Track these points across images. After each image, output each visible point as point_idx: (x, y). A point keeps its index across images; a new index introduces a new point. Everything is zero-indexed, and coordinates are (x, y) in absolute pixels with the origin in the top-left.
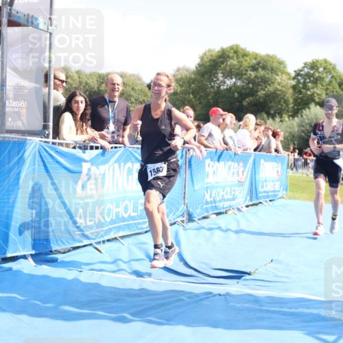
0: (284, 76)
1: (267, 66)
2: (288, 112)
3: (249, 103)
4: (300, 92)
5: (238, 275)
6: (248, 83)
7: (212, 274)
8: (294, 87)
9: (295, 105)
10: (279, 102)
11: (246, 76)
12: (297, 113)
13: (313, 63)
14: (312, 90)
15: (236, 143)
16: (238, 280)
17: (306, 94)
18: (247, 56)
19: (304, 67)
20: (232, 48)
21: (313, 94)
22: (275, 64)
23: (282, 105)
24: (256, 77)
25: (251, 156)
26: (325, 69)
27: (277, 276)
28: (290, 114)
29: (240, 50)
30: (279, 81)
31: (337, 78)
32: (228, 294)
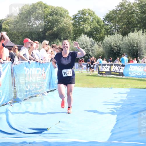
0: (68, 18)
1: (58, 13)
2: (71, 38)
3: (49, 34)
4: (77, 27)
5: (40, 131)
6: (48, 23)
7: (26, 132)
8: (73, 24)
9: (74, 34)
10: (66, 33)
11: (47, 19)
12: (76, 38)
13: (83, 10)
14: (83, 26)
15: (40, 57)
16: (40, 134)
17: (80, 28)
18: (47, 8)
19: (78, 13)
20: (38, 3)
21: (83, 28)
22: (63, 12)
23: (67, 34)
24: (52, 19)
25: (49, 64)
26: (89, 14)
27: (62, 130)
28: (72, 39)
29: (43, 5)
30: (65, 21)
31: (96, 19)
32: (34, 142)
